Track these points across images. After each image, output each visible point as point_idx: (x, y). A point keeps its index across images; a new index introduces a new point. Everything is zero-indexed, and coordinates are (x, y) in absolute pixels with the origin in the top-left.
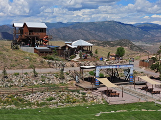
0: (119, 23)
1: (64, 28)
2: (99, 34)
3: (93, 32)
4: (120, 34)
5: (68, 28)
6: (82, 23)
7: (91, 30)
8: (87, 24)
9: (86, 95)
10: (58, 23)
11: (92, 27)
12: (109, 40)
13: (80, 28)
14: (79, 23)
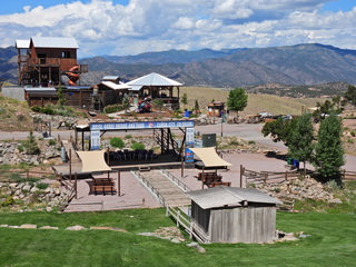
0: (330, 47)
1: (214, 60)
2: (287, 71)
3: (274, 67)
4: (331, 71)
5: (223, 60)
6: (251, 49)
7: (270, 64)
8: (262, 52)
9: (47, 190)
10: (202, 50)
11: (273, 58)
12: (308, 83)
13: (248, 59)
14: (245, 49)
